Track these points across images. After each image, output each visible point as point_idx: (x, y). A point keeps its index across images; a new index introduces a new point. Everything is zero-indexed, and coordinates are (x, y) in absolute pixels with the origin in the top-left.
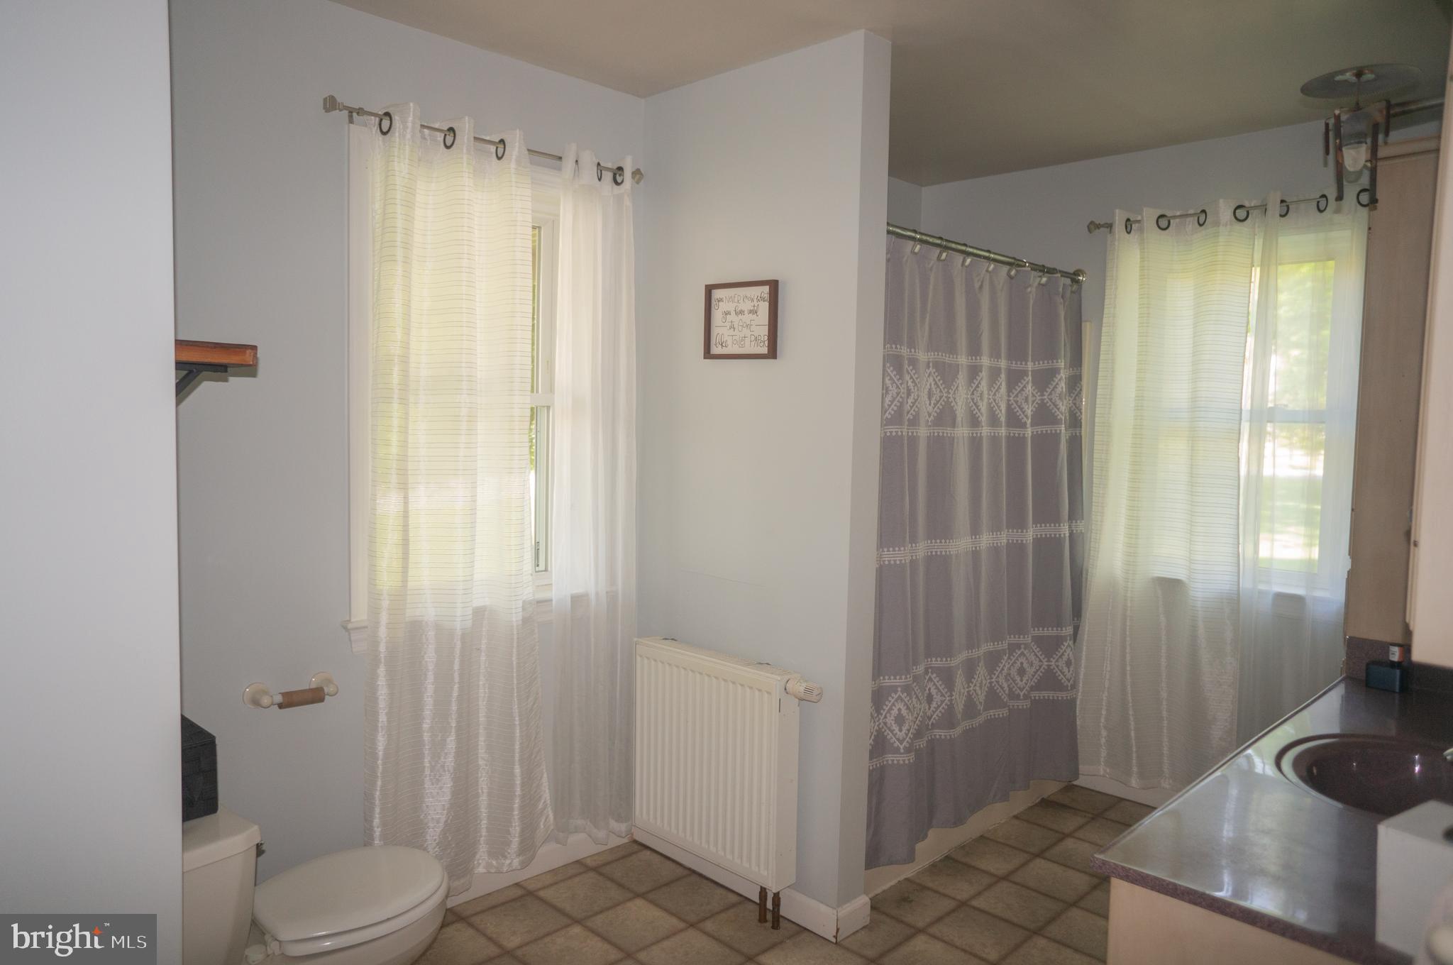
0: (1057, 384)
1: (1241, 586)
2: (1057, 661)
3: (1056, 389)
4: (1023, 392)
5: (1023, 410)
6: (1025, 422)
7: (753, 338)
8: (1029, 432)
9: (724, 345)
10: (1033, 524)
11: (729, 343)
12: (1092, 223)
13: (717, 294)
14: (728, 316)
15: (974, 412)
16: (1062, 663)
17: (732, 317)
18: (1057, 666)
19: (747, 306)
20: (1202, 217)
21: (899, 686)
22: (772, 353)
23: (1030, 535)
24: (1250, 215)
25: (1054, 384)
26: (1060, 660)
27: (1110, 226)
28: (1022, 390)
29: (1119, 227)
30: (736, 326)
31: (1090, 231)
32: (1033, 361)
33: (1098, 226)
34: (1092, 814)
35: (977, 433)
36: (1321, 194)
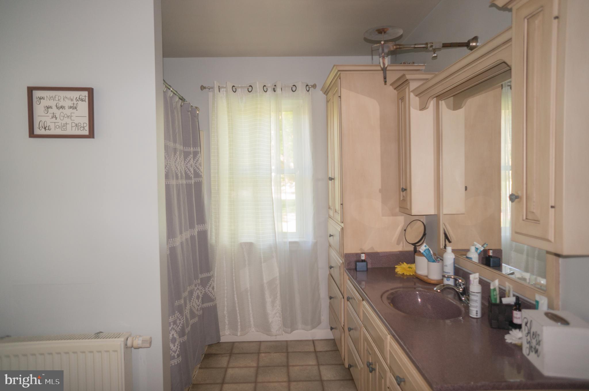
0: (199, 159)
1: (277, 240)
2: (209, 288)
3: (198, 161)
4: (190, 162)
5: (190, 171)
6: (192, 176)
7: (74, 125)
8: (193, 182)
9: (47, 128)
10: (197, 224)
11: (52, 126)
12: (202, 86)
13: (37, 94)
14: (49, 110)
15: (176, 172)
16: (210, 289)
17: (54, 110)
18: (209, 291)
19: (67, 103)
20: (250, 89)
21: (171, 322)
22: (91, 135)
23: (196, 230)
24: (268, 90)
25: (197, 158)
26: (210, 287)
27: (213, 88)
28: (189, 161)
29: (216, 89)
30: (57, 116)
31: (201, 89)
32: (193, 147)
33: (205, 88)
34: (228, 354)
35: (178, 182)
36: (293, 85)
